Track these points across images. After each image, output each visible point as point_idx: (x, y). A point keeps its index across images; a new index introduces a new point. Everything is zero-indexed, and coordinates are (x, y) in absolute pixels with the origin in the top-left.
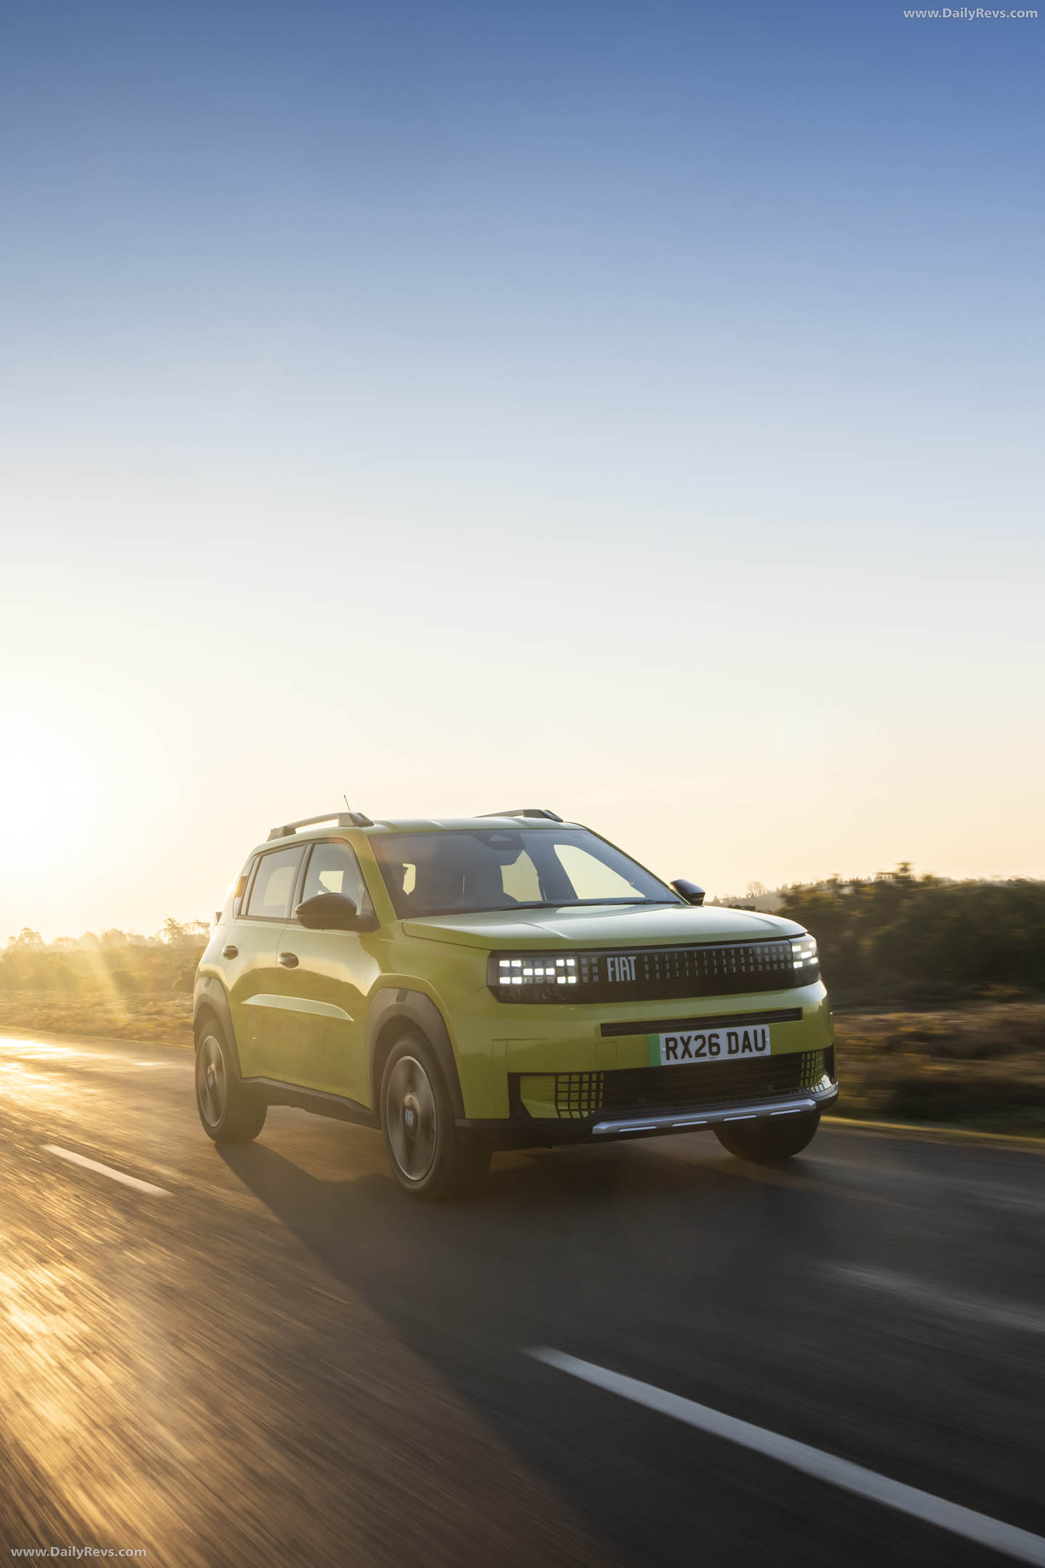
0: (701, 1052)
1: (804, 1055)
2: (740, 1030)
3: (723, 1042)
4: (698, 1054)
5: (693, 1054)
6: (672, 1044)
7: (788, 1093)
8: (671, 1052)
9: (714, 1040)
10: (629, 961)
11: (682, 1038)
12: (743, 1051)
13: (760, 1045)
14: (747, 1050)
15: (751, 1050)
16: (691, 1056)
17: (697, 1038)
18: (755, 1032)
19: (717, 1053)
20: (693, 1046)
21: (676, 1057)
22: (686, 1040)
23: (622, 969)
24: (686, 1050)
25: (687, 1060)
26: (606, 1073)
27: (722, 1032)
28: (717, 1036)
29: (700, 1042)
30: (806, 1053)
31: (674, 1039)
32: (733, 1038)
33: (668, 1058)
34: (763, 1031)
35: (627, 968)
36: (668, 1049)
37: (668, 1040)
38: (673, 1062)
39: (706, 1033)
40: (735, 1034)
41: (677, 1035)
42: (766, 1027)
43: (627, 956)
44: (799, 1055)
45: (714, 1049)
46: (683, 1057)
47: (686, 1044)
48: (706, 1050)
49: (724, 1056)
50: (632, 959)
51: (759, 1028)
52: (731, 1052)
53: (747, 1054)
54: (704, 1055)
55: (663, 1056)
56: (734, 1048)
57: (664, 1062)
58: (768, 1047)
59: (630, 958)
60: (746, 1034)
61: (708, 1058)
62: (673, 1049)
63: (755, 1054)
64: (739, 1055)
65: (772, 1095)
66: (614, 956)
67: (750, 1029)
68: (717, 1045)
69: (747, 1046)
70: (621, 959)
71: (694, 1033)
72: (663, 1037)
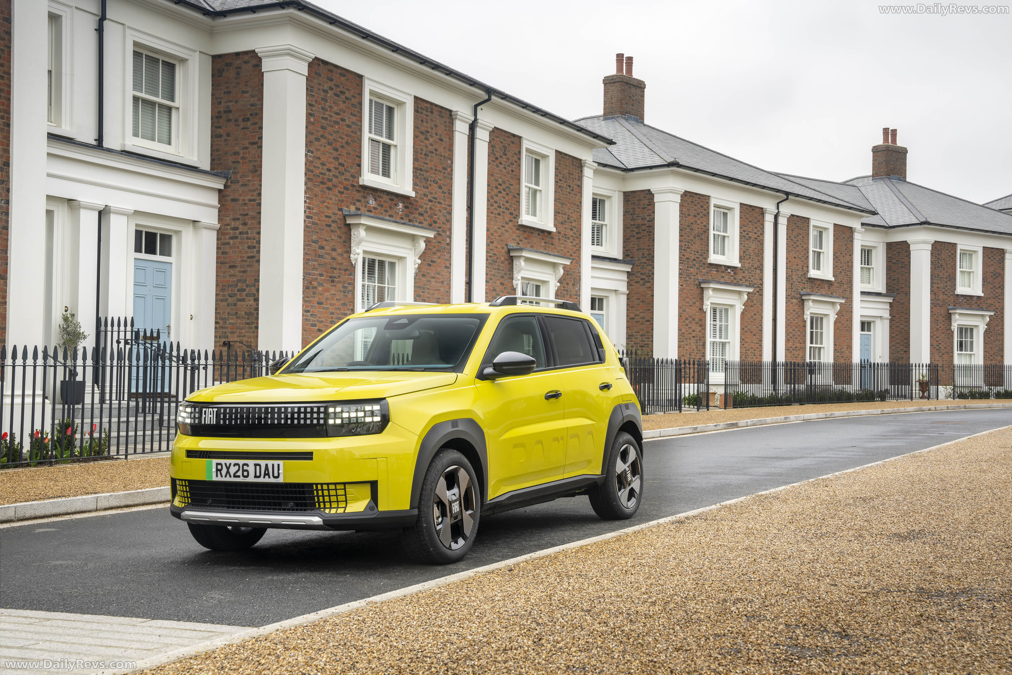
0: (237, 474)
1: (314, 486)
2: (263, 463)
3: (251, 469)
4: (235, 476)
5: (232, 475)
6: (219, 467)
7: (305, 510)
8: (219, 472)
9: (245, 468)
10: (213, 411)
11: (226, 464)
12: (264, 477)
13: (276, 474)
14: (267, 477)
15: (269, 477)
16: (230, 476)
17: (235, 465)
18: (273, 465)
19: (247, 476)
20: (233, 470)
21: (222, 476)
22: (228, 466)
23: (210, 416)
24: (228, 472)
25: (228, 479)
26: (190, 481)
27: (251, 462)
28: (247, 465)
29: (237, 467)
30: (317, 484)
31: (221, 464)
32: (258, 467)
33: (217, 476)
34: (279, 465)
35: (212, 416)
36: (217, 470)
37: (217, 464)
38: (219, 479)
39: (241, 462)
40: (259, 465)
41: (223, 461)
42: (281, 462)
43: (213, 408)
44: (310, 485)
45: (245, 474)
46: (226, 476)
47: (228, 468)
48: (240, 473)
49: (251, 479)
50: (215, 410)
51: (276, 462)
52: (256, 477)
53: (267, 480)
54: (239, 477)
55: (214, 474)
56: (258, 474)
57: (214, 478)
58: (281, 476)
59: (214, 409)
60: (267, 465)
61: (241, 479)
62: (220, 470)
63: (272, 480)
64: (261, 480)
65: (293, 510)
66: (206, 408)
67: (270, 463)
68: (247, 471)
69: (267, 474)
70: (211, 409)
71: (233, 461)
72: (215, 461)
